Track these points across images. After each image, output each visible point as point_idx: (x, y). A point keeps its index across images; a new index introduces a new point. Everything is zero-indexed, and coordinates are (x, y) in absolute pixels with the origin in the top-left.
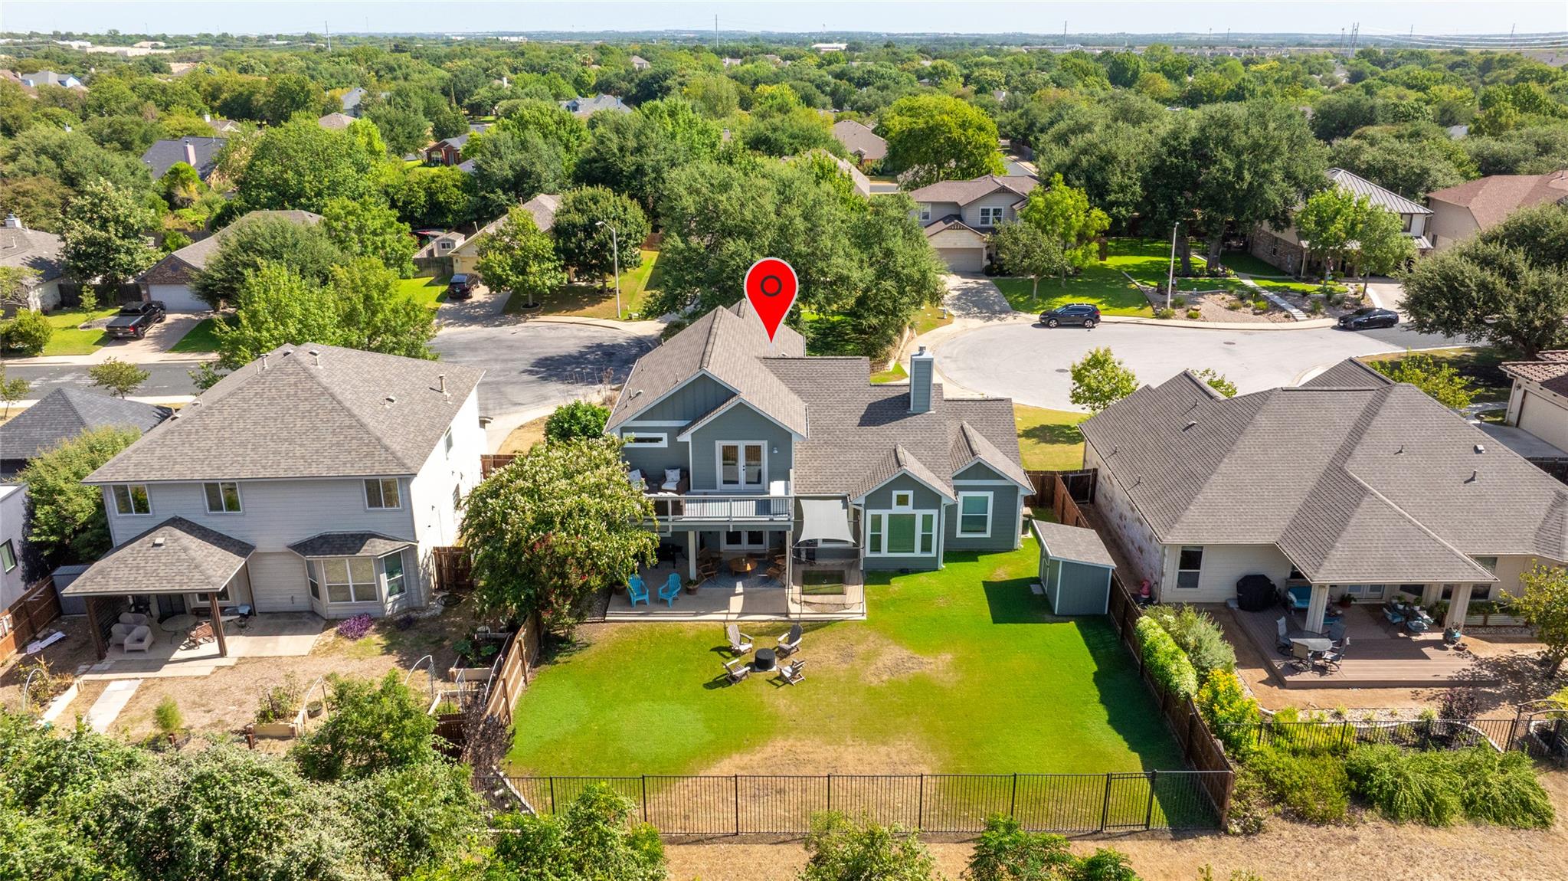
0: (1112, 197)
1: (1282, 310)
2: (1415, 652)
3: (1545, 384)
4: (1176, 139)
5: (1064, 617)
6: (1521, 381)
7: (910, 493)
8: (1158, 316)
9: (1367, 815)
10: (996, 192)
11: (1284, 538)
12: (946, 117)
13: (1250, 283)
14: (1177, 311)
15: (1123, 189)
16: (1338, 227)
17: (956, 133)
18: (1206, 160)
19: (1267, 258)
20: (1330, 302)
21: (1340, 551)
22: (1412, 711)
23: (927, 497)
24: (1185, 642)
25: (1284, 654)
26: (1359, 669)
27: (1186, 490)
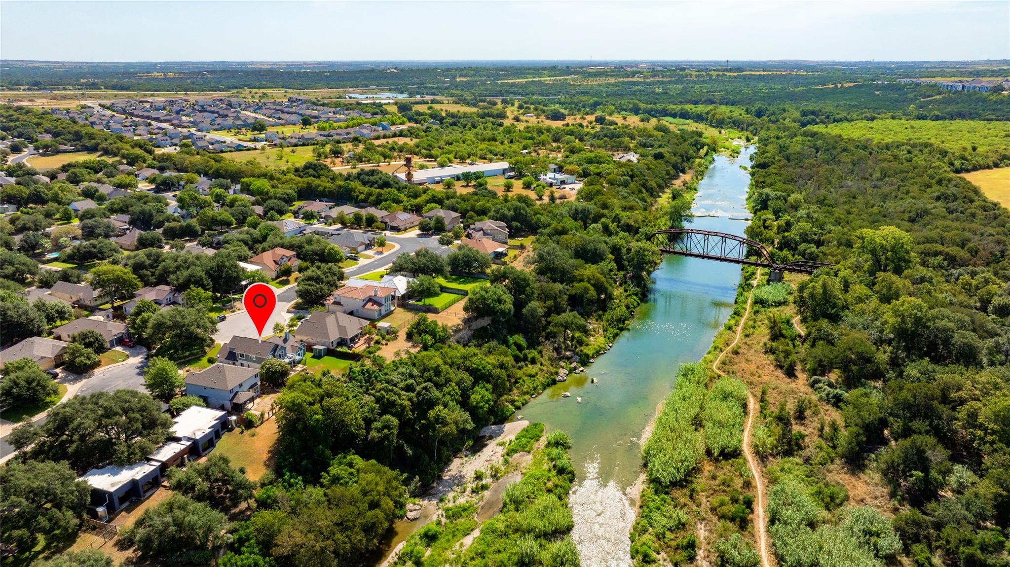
0: (207, 287)
2: (358, 342)
3: (332, 304)
5: (324, 356)
6: (328, 305)
7: (299, 350)
8: (232, 312)
10: (169, 293)
11: (340, 335)
14: (235, 309)
15: (208, 284)
21: (348, 334)
22: (364, 347)
23: (301, 349)
24: (344, 349)
25: (349, 348)
26: (357, 345)
27: (326, 334)
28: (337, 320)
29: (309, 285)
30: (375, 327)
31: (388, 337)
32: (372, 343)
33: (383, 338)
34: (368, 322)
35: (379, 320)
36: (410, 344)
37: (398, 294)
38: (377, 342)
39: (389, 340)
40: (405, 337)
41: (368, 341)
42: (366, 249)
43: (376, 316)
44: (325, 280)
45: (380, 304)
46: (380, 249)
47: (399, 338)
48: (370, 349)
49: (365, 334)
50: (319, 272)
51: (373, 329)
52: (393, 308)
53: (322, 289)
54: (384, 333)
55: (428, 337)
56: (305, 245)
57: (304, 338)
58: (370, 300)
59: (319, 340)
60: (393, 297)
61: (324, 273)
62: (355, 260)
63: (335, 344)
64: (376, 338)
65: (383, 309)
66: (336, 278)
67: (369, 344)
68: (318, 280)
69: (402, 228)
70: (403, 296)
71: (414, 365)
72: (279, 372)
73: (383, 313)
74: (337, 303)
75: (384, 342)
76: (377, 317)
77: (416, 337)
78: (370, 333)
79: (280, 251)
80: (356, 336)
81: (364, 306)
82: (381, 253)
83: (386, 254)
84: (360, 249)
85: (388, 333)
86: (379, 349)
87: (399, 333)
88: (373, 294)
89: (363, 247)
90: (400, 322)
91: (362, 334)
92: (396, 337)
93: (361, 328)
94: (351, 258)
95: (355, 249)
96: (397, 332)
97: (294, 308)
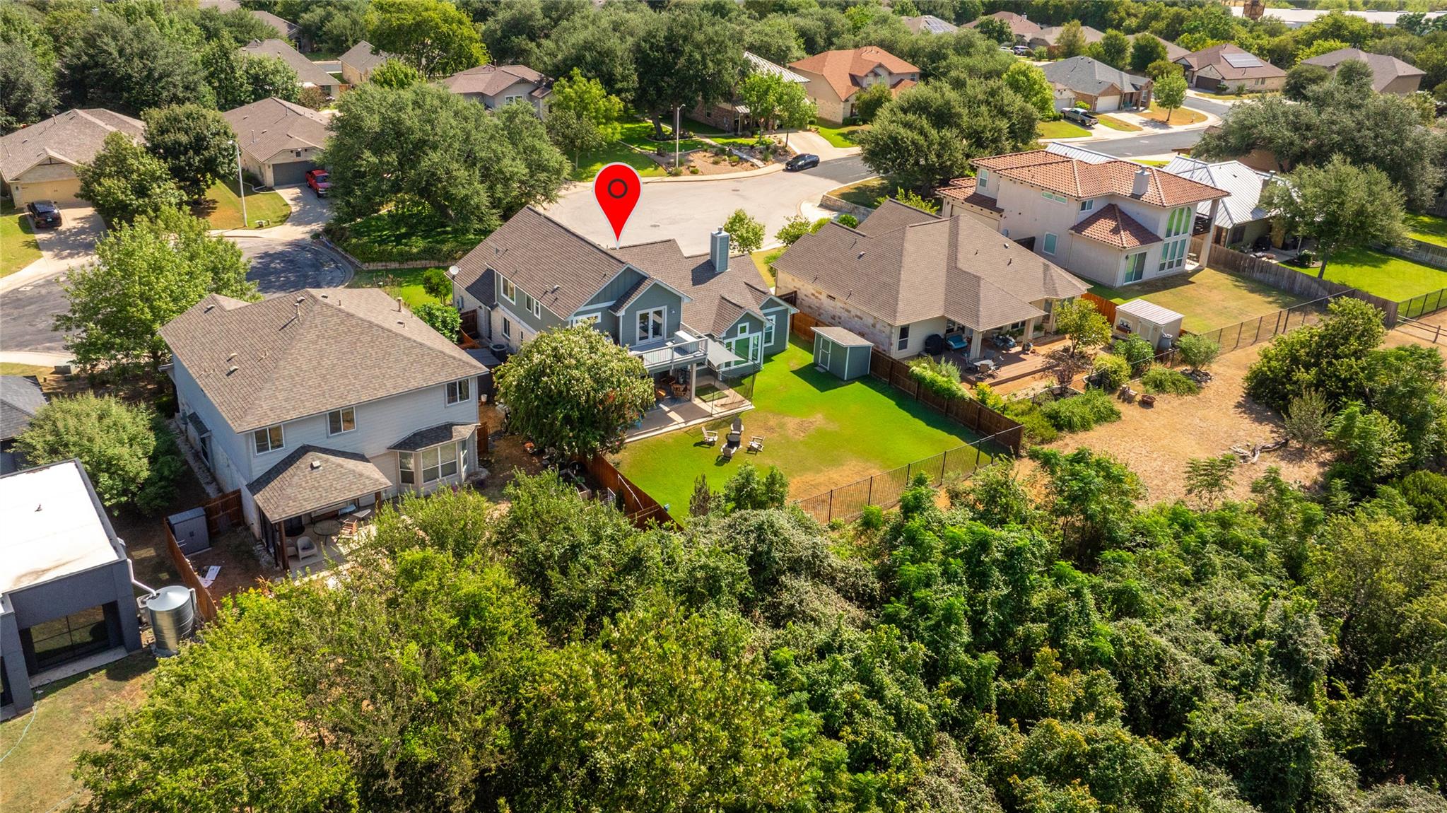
0: (619, 85)
1: (747, 161)
2: (1016, 359)
3: (966, 200)
4: (654, 37)
5: (851, 380)
6: (949, 199)
7: (747, 324)
8: (671, 174)
9: (1063, 434)
10: (517, 83)
11: (946, 311)
12: (431, 13)
13: (708, 140)
14: (683, 169)
15: (624, 78)
16: (771, 98)
17: (445, 28)
18: (678, 53)
19: (702, 120)
20: (771, 153)
21: (983, 312)
22: (1039, 386)
23: (757, 325)
24: (943, 375)
25: (970, 373)
26: (1006, 372)
27: (888, 294)
28: (953, 245)
29: (907, 125)
30: (1109, 313)
31: (1156, 369)
32: (1079, 379)
33: (1137, 372)
34: (1084, 287)
35: (1127, 293)
36: (1264, 434)
37: (1221, 221)
38: (1104, 382)
39: (1159, 386)
40: (1238, 391)
41: (1065, 365)
42: (1119, 109)
43: (1121, 271)
44: (965, 120)
45: (1145, 235)
46: (1162, 114)
47: (1210, 390)
48: (1064, 407)
49: (1060, 333)
50: (952, 95)
51: (1097, 321)
52: (1190, 266)
53: (944, 145)
54: (1144, 346)
55: (1382, 427)
56: (950, 52)
57: (806, 288)
58: (1111, 210)
59: (856, 307)
60: (1203, 225)
61: (971, 103)
62: (1083, 124)
63: (915, 341)
64: (1105, 360)
65: (1154, 254)
66: (1004, 124)
67: (1064, 379)
68: (942, 118)
69: (1232, 86)
70: (1239, 230)
71: (1294, 568)
72: (573, 402)
73: (1151, 271)
74: (984, 202)
75: (1136, 388)
76: (1120, 281)
77: (1308, 407)
78: (1078, 331)
79: (875, 55)
80: (1018, 329)
81: (1079, 228)
82: (1164, 124)
83: (1176, 128)
84: (1102, 103)
85: (1161, 354)
86: (1107, 416)
87: (1214, 368)
88: (1128, 190)
89: (1113, 100)
90: (1216, 324)
91: (1045, 332)
92: (1195, 381)
93: (1048, 305)
94: (1070, 118)
95: (1091, 100)
96: (1209, 356)
97: (844, 196)
